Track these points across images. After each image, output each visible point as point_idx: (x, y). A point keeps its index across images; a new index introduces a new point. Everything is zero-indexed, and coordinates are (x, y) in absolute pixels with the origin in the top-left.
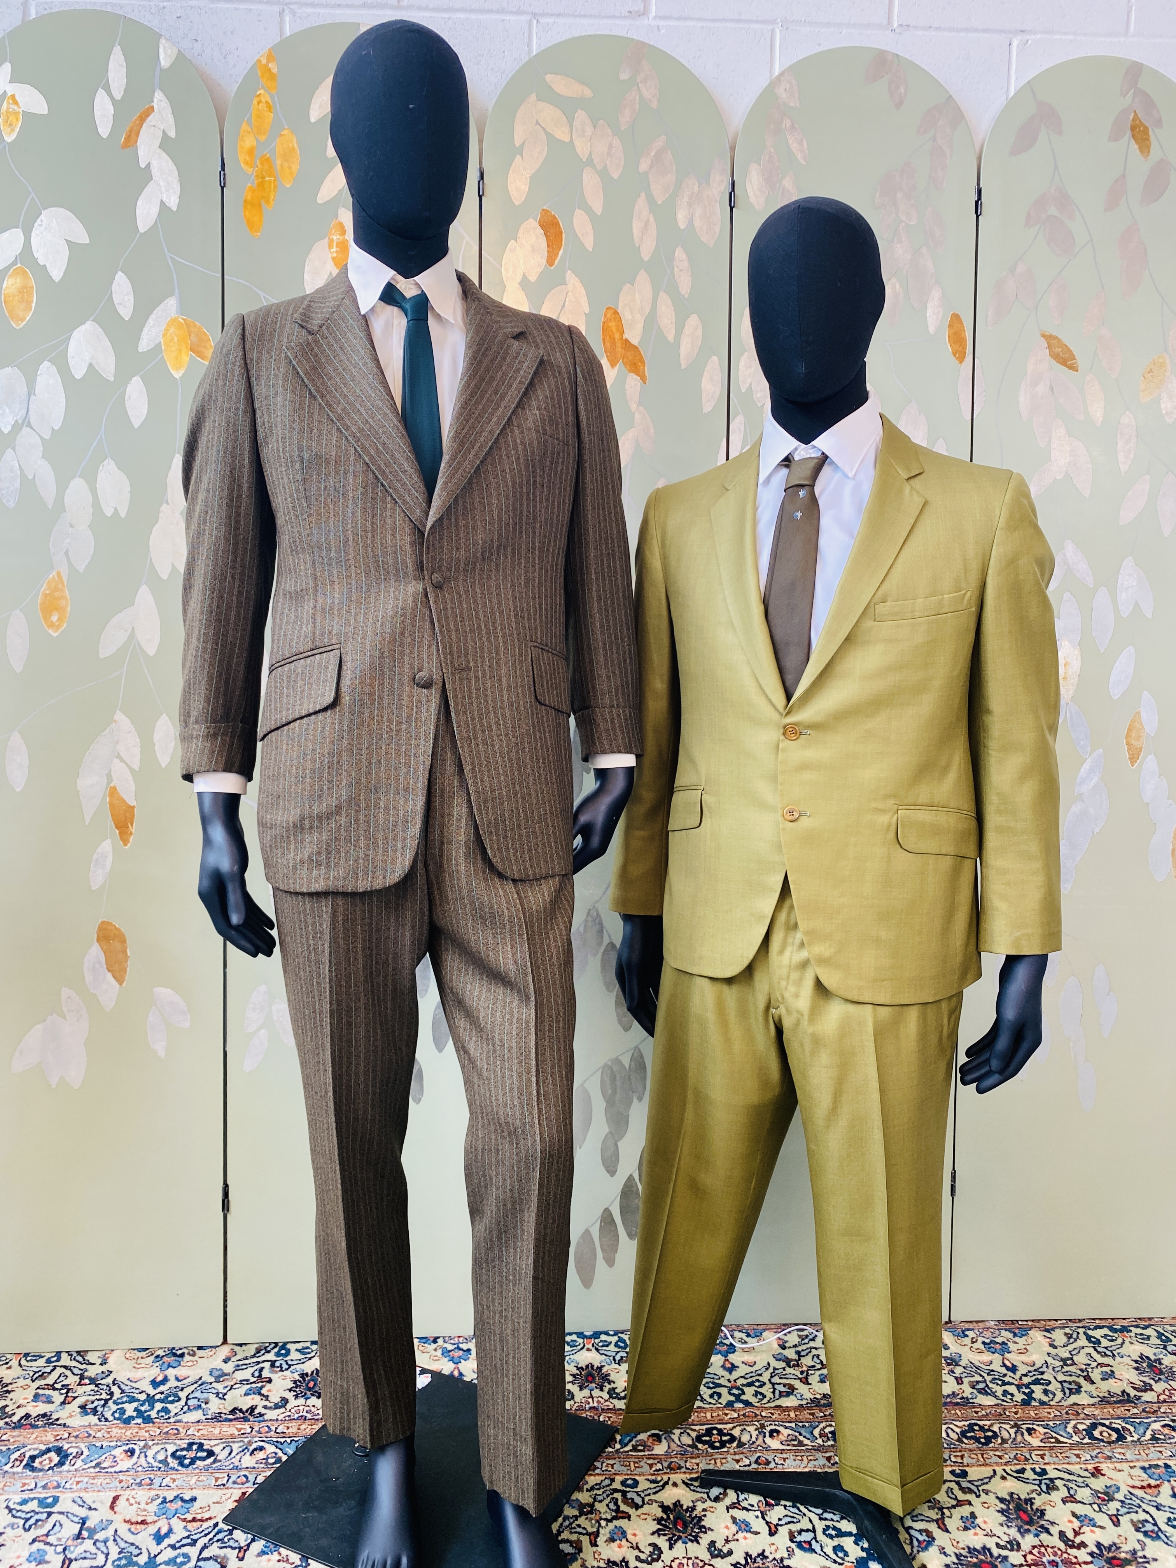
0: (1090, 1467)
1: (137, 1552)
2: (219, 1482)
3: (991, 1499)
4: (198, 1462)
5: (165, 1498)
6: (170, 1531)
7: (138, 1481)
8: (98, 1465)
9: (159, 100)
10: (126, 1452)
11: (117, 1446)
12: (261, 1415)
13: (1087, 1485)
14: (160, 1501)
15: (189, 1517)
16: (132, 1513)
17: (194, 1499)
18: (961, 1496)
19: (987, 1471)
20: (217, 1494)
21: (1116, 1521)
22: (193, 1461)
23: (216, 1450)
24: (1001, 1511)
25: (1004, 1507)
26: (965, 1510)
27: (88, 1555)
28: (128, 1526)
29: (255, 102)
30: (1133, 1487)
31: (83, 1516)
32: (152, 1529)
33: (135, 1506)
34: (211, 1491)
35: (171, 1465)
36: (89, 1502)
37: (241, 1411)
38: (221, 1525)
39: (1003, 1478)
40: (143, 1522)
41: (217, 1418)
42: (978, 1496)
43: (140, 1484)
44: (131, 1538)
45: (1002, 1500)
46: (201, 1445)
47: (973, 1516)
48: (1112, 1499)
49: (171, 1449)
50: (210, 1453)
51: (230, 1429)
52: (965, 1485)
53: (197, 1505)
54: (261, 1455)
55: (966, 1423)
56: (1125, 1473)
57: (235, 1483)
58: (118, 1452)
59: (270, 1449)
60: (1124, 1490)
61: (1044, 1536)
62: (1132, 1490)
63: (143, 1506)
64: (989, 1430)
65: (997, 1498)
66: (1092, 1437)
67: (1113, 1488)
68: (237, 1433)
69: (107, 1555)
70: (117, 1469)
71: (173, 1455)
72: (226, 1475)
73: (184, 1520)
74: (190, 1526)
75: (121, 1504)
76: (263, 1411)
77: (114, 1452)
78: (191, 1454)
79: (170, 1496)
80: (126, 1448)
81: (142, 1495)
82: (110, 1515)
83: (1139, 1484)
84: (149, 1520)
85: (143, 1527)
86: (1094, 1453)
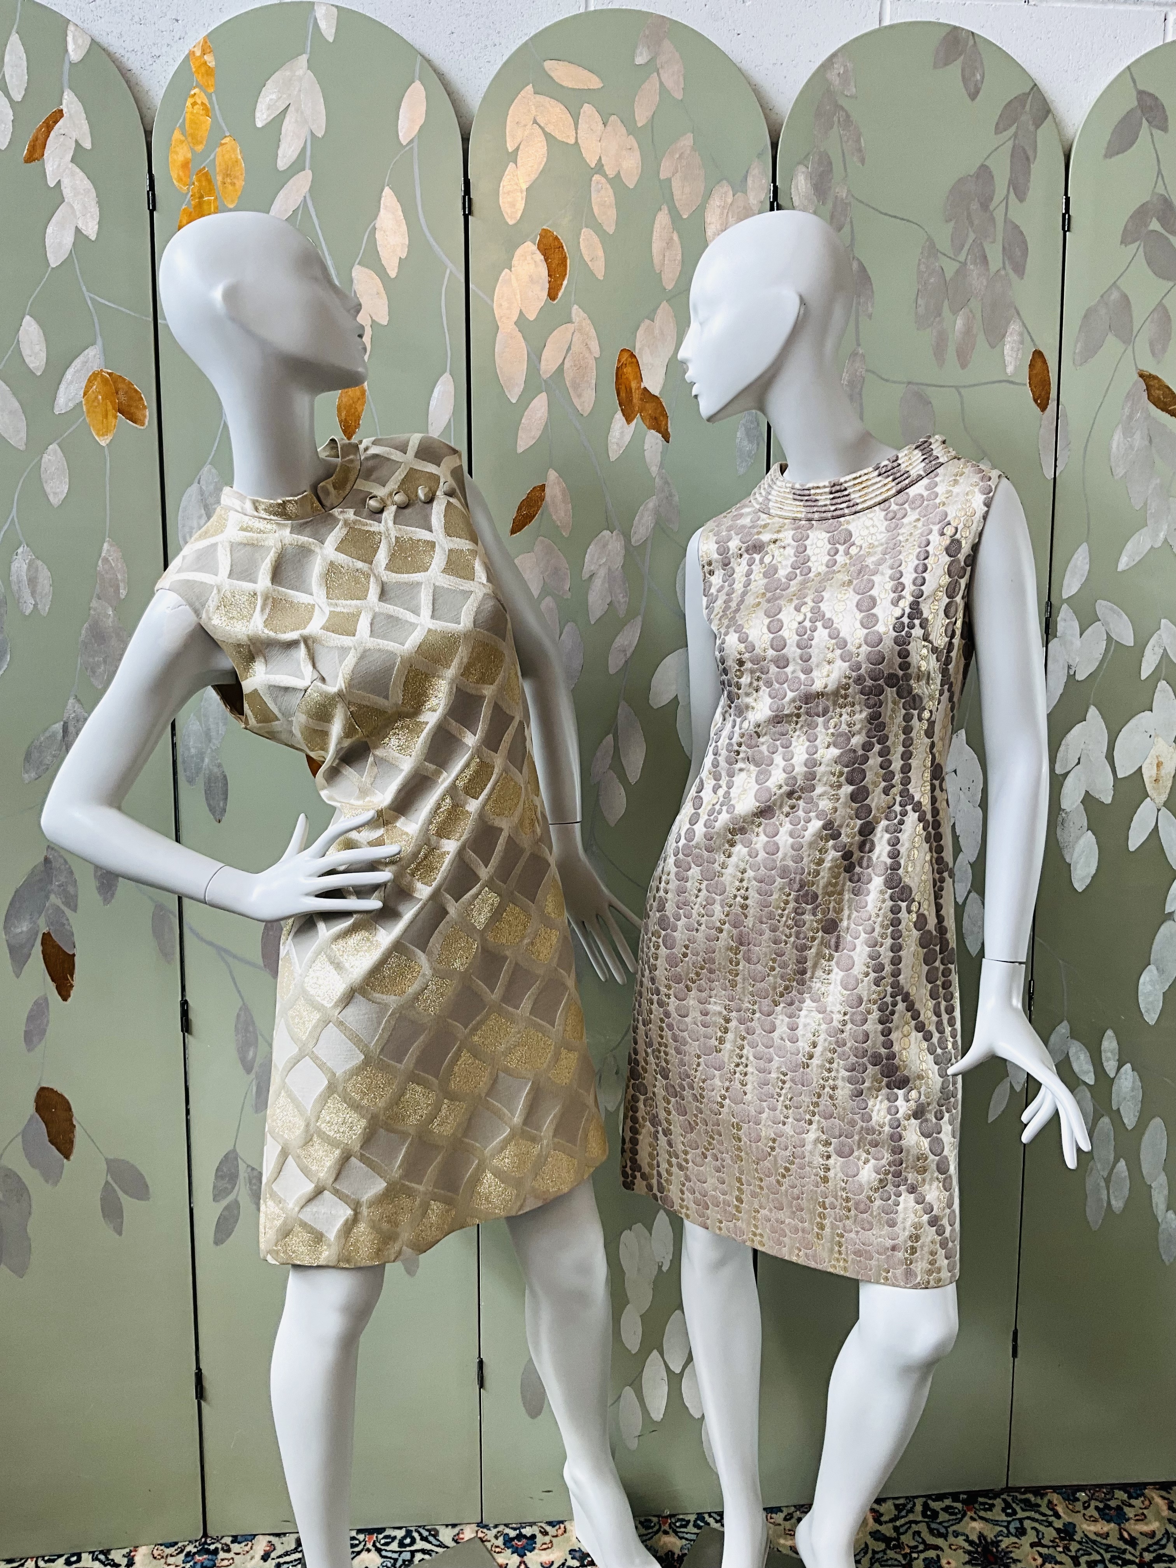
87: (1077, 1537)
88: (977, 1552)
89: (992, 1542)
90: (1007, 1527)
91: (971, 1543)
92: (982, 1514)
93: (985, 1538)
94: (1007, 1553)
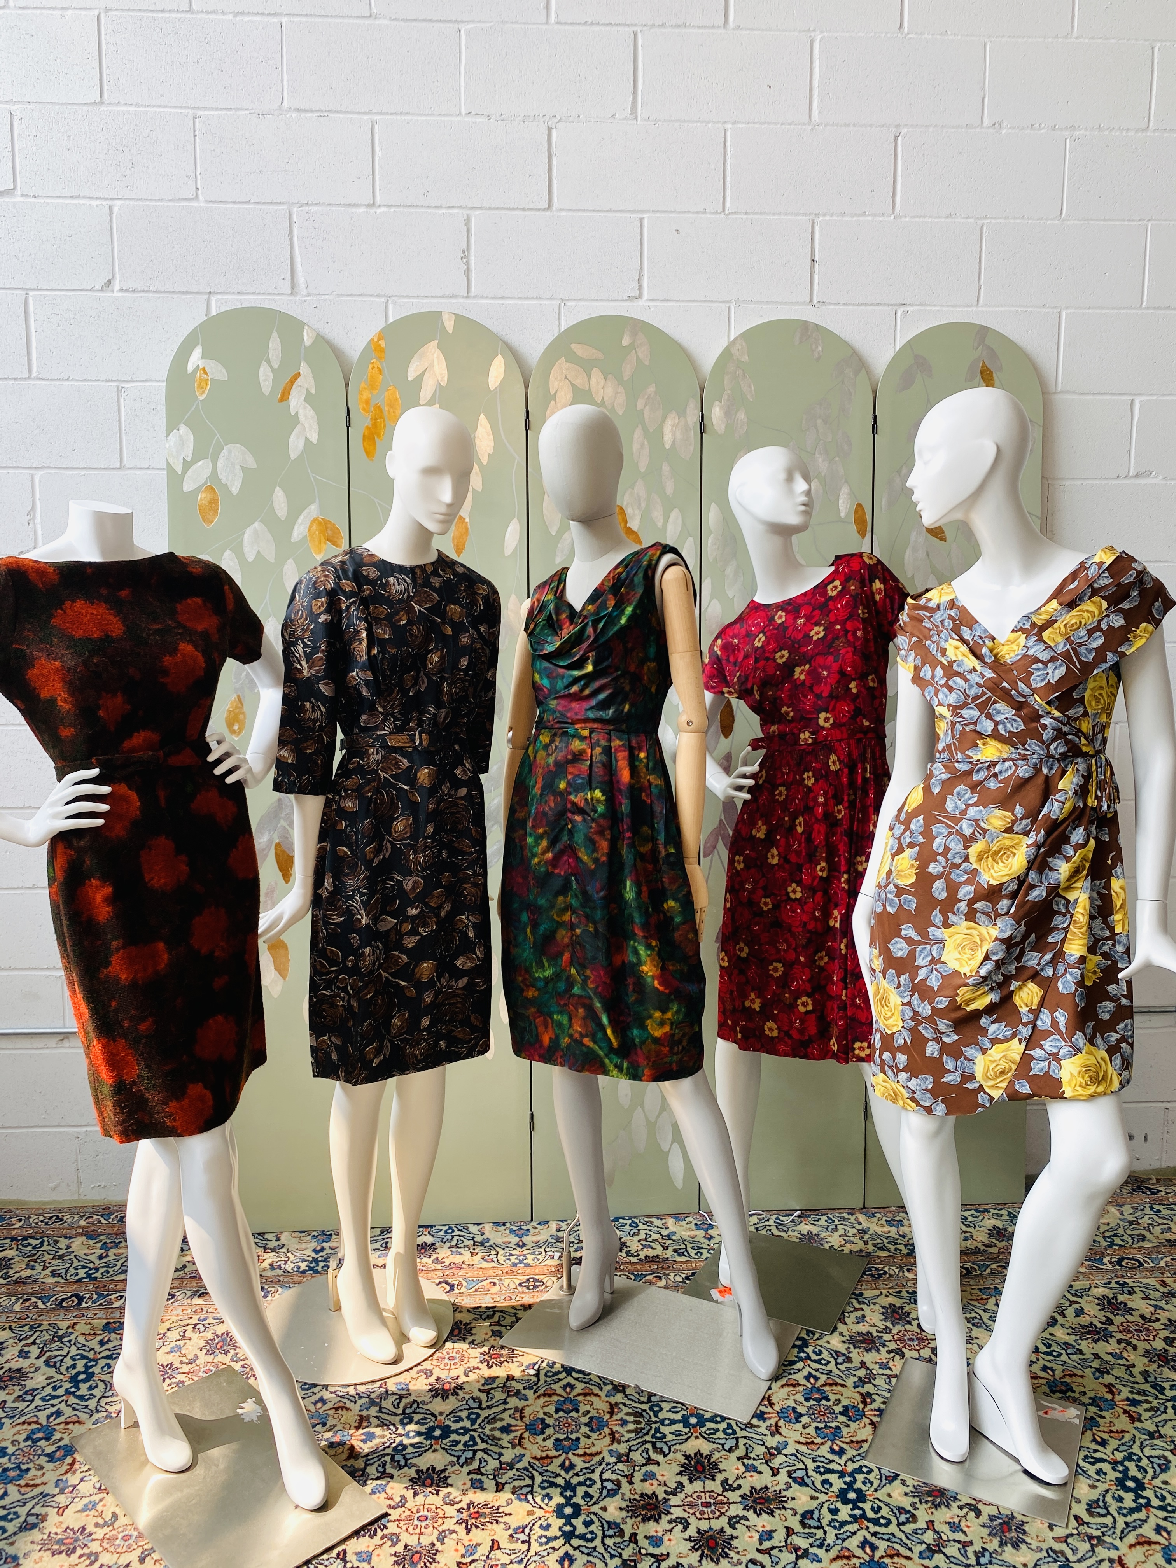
3: (877, 1307)
9: (304, 369)
18: (857, 1306)
19: (877, 1292)
24: (883, 1314)
25: (884, 1311)
26: (860, 1313)
29: (370, 367)
42: (869, 1306)
45: (883, 1307)
47: (864, 1316)
52: (861, 1299)
61: (908, 1327)
64: (882, 1270)
65: (881, 1306)
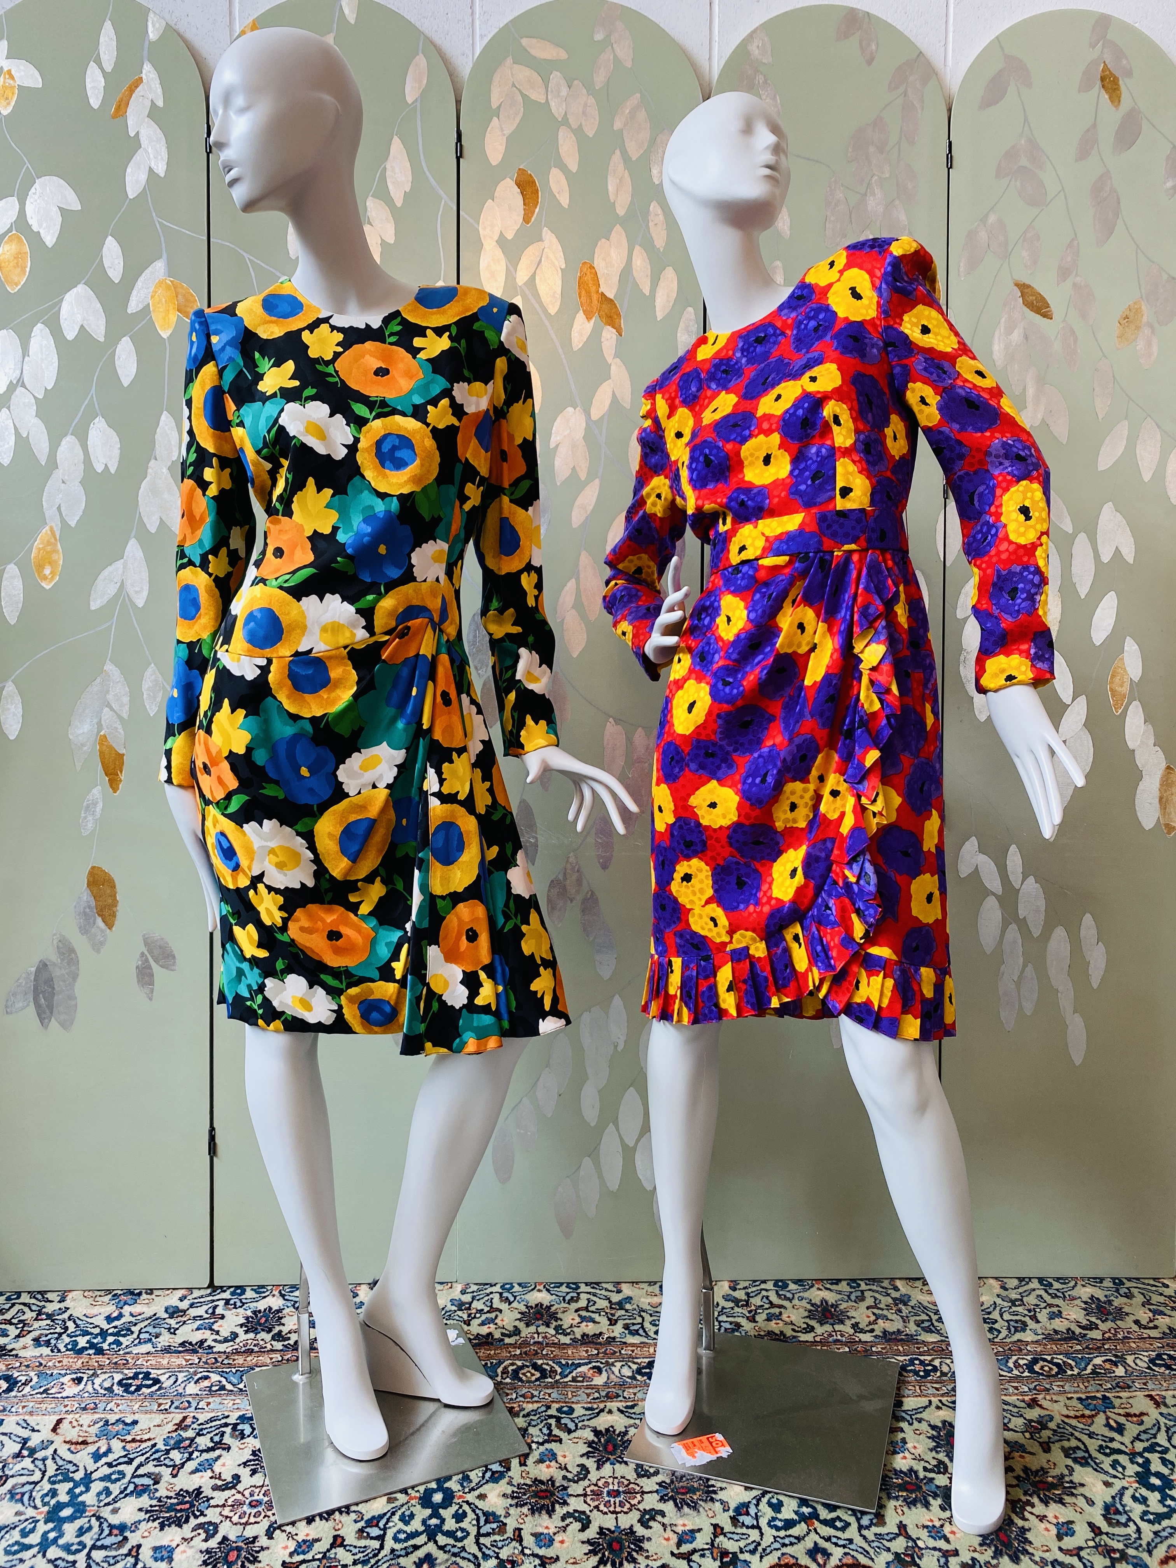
0: (1027, 1398)
1: (73, 1469)
2: (162, 1407)
3: (924, 1426)
4: (144, 1390)
5: (107, 1423)
6: (109, 1450)
7: (83, 1405)
8: (45, 1391)
10: (73, 1380)
11: (66, 1374)
12: (210, 1347)
13: (1021, 1416)
14: (101, 1423)
15: (129, 1438)
16: (73, 1434)
17: (135, 1422)
18: (893, 1424)
19: (924, 1401)
20: (158, 1418)
21: (1047, 1449)
22: (139, 1388)
23: (163, 1378)
24: (932, 1438)
25: (934, 1433)
27: (25, 1472)
28: (68, 1446)
30: (1067, 1417)
31: (26, 1436)
32: (92, 1449)
33: (78, 1428)
34: (153, 1415)
35: (116, 1391)
36: (33, 1424)
37: (190, 1344)
38: (161, 1446)
39: (938, 1408)
40: (84, 1443)
41: (167, 1350)
42: (911, 1424)
43: (84, 1409)
44: (68, 1456)
45: (933, 1427)
46: (147, 1375)
48: (1045, 1427)
49: (118, 1377)
50: (156, 1381)
51: (178, 1360)
52: (899, 1413)
53: (137, 1428)
54: (207, 1383)
55: (907, 1358)
56: (1062, 1404)
57: (176, 1408)
58: (65, 1380)
59: (215, 1377)
60: (1058, 1419)
62: (1066, 1420)
63: (85, 1428)
64: (928, 1365)
65: (930, 1425)
66: (1031, 1370)
67: (1047, 1418)
68: (184, 1363)
69: (44, 1473)
70: (64, 1394)
71: (120, 1383)
72: (169, 1401)
73: (122, 1441)
74: (128, 1446)
75: (65, 1425)
76: (213, 1344)
77: (62, 1380)
78: (138, 1382)
79: (112, 1418)
80: (74, 1376)
81: (86, 1419)
82: (52, 1436)
83: (1072, 1414)
84: (90, 1440)
85: (83, 1446)
86: (1032, 1386)
87: (911, 1303)
88: (817, 1311)
89: (832, 1305)
90: (849, 1296)
91: (812, 1305)
92: (828, 1286)
93: (826, 1302)
94: (842, 1312)
